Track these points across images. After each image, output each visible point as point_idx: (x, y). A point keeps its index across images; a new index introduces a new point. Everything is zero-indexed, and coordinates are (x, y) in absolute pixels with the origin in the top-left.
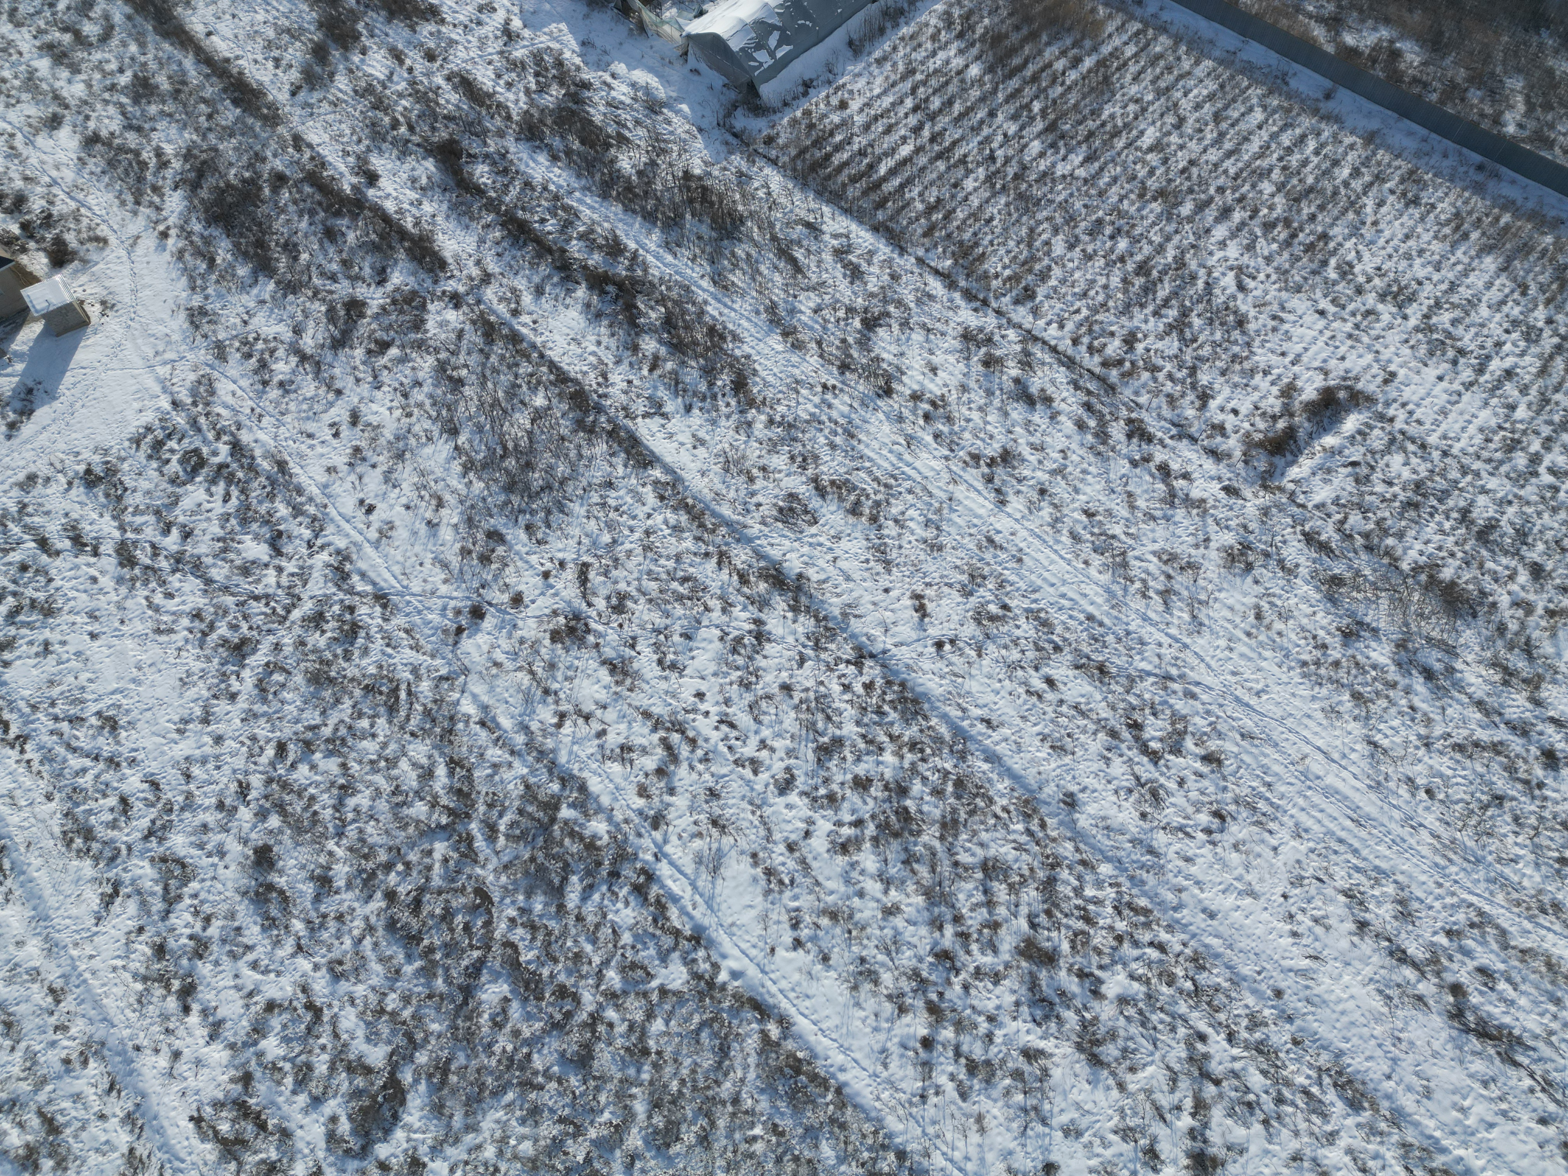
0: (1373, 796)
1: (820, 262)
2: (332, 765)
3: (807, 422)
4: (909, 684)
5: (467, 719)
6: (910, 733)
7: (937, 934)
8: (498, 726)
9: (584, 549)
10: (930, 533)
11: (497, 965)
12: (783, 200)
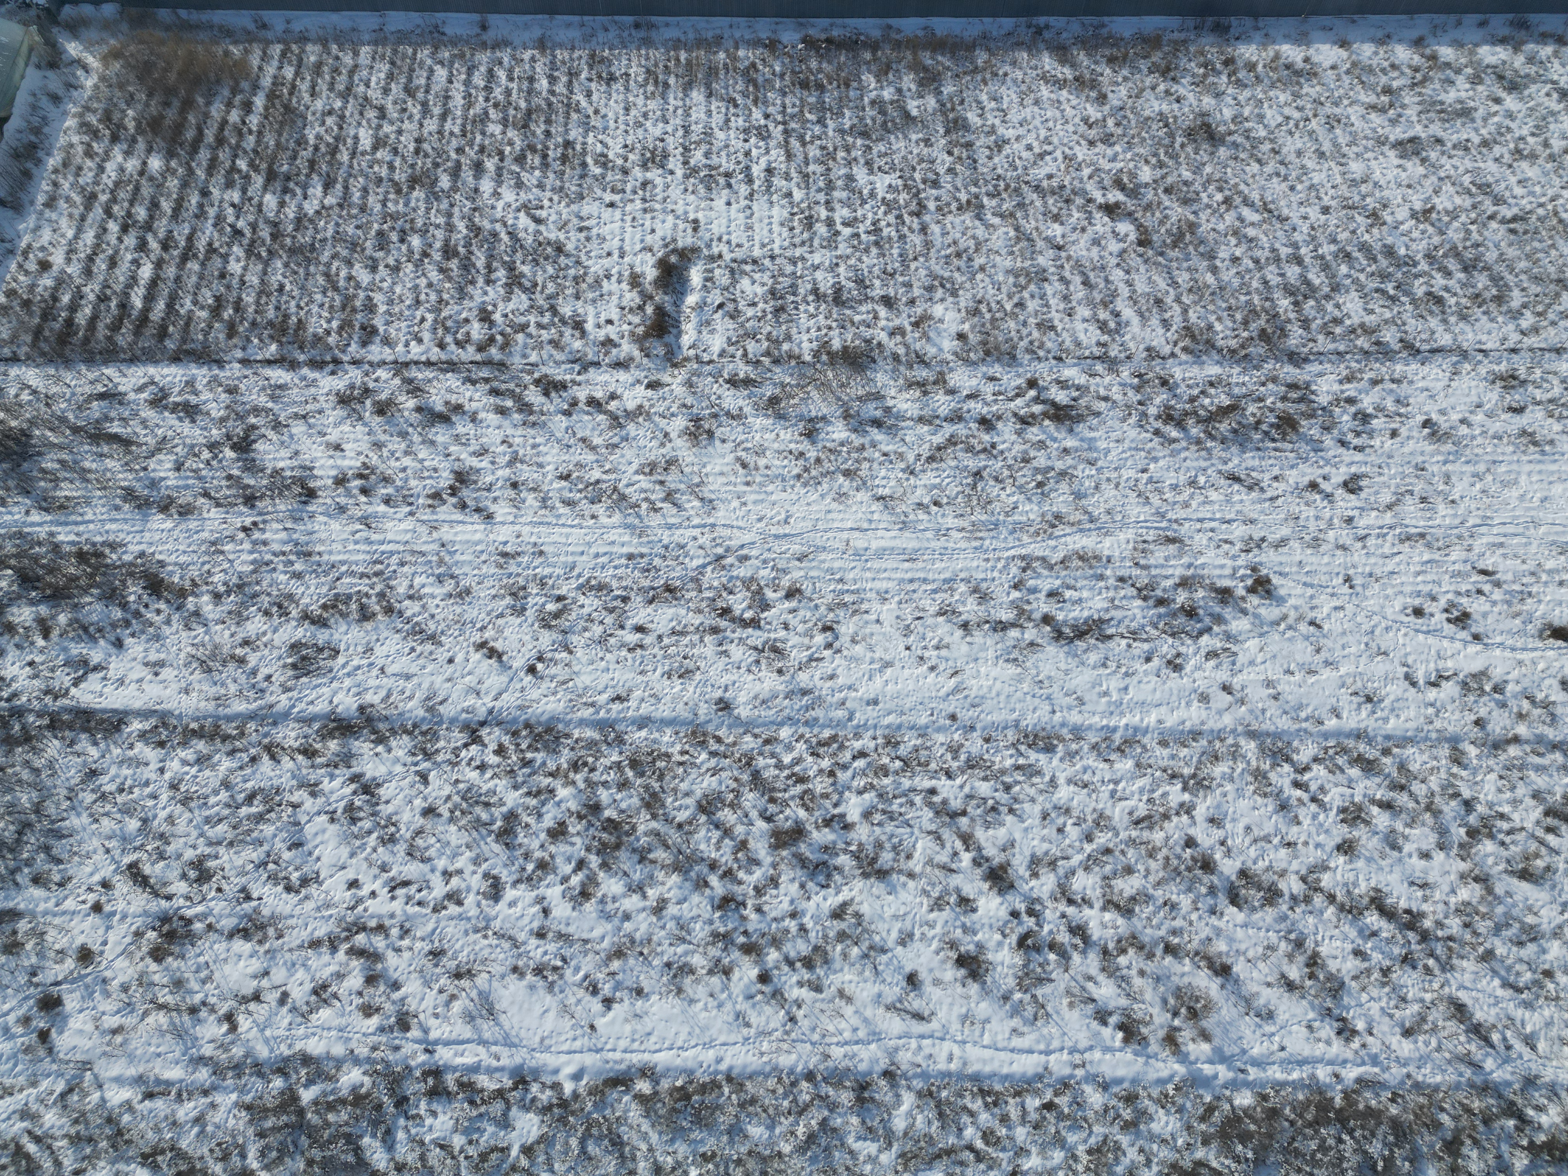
0: (907, 534)
1: (144, 423)
3: (255, 571)
4: (533, 721)
5: (128, 1106)
8: (169, 1083)
9: (117, 853)
10: (449, 586)
12: (54, 389)
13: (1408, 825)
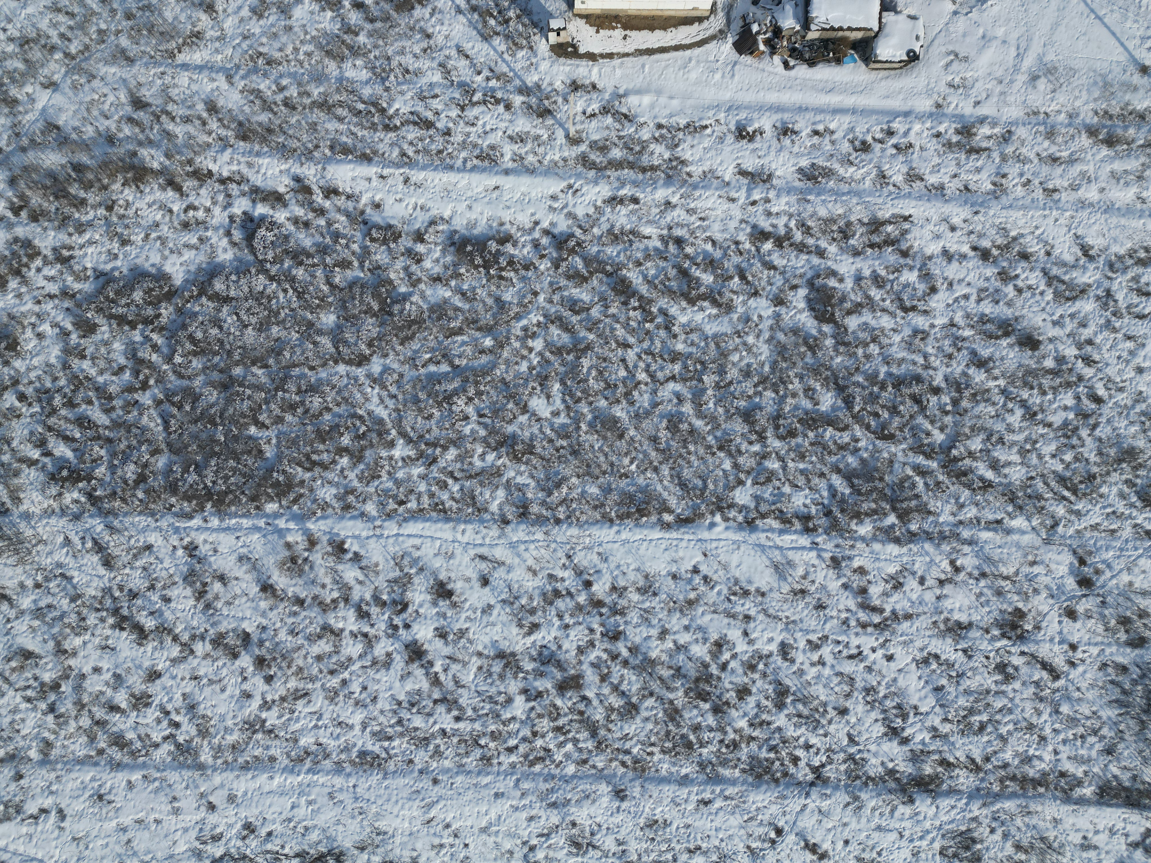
2: (1057, 419)
4: (773, 785)
5: (1011, 516)
6: (744, 752)
7: (629, 644)
8: (988, 529)
9: (1071, 688)
11: (840, 414)
13: (102, 693)
